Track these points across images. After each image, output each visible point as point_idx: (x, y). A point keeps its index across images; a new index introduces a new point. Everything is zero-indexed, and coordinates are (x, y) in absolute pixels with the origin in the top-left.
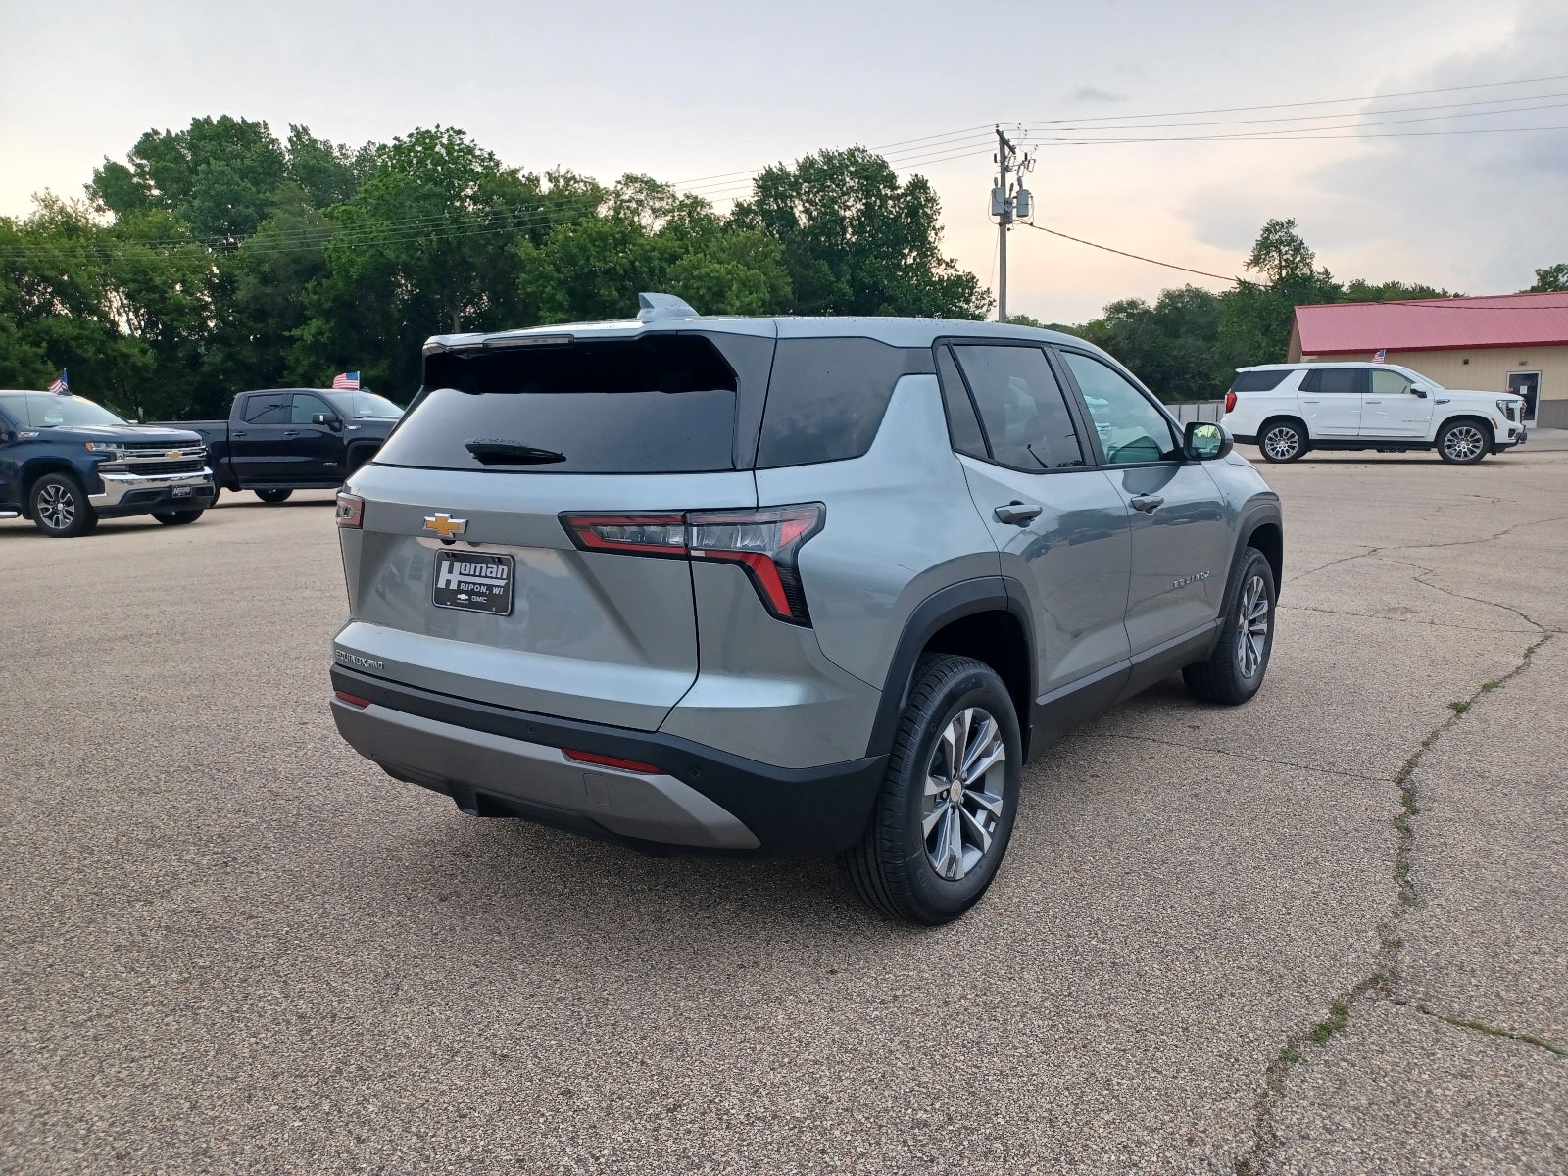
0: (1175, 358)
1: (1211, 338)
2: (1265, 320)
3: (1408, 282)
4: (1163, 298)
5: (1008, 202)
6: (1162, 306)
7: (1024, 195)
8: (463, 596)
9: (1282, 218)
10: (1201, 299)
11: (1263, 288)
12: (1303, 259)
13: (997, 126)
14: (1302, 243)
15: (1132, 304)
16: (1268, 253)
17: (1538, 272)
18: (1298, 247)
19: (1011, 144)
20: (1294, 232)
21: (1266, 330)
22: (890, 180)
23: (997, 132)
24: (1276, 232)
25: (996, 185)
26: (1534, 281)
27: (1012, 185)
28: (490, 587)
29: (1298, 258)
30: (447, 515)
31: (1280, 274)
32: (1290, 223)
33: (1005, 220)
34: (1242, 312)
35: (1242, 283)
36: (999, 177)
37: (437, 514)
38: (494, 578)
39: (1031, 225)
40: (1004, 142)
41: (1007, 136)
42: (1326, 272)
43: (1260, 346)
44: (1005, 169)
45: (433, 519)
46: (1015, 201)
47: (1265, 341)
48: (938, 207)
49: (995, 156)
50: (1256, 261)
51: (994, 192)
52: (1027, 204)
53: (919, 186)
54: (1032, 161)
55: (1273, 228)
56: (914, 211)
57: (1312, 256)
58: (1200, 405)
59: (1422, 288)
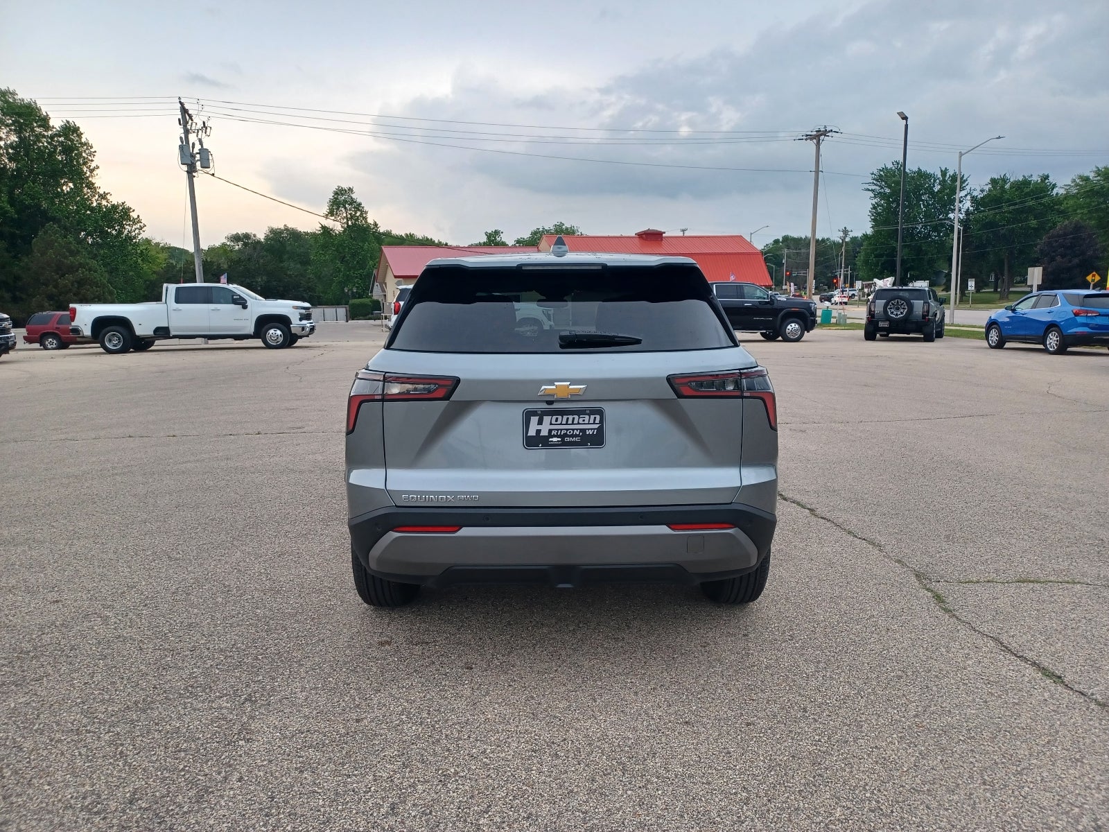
0: (290, 276)
1: (305, 262)
2: (340, 253)
3: (419, 234)
4: (269, 234)
5: (193, 156)
6: (267, 238)
7: (205, 153)
8: (555, 439)
9: (345, 186)
10: (295, 235)
11: (337, 232)
12: (361, 214)
13: (180, 98)
14: (360, 204)
15: (247, 236)
16: (338, 209)
17: (486, 233)
18: (358, 207)
19: (190, 113)
20: (354, 196)
21: (343, 260)
22: (44, 122)
23: (180, 102)
24: (342, 195)
25: (182, 142)
26: (484, 239)
27: (193, 144)
28: (583, 431)
29: (358, 214)
30: (569, 383)
31: (348, 224)
32: (351, 190)
33: (191, 171)
34: (325, 247)
35: (323, 227)
36: (183, 136)
37: (556, 383)
38: (589, 424)
39: (213, 175)
40: (184, 111)
41: (187, 106)
42: (376, 225)
43: (340, 271)
44: (187, 132)
45: (554, 387)
46: (198, 156)
47: (343, 267)
48: (92, 150)
49: (179, 120)
50: (331, 213)
51: (181, 148)
52: (209, 159)
53: (70, 130)
54: (209, 129)
55: (340, 192)
56: (68, 150)
57: (366, 213)
58: (325, 309)
59: (427, 239)
